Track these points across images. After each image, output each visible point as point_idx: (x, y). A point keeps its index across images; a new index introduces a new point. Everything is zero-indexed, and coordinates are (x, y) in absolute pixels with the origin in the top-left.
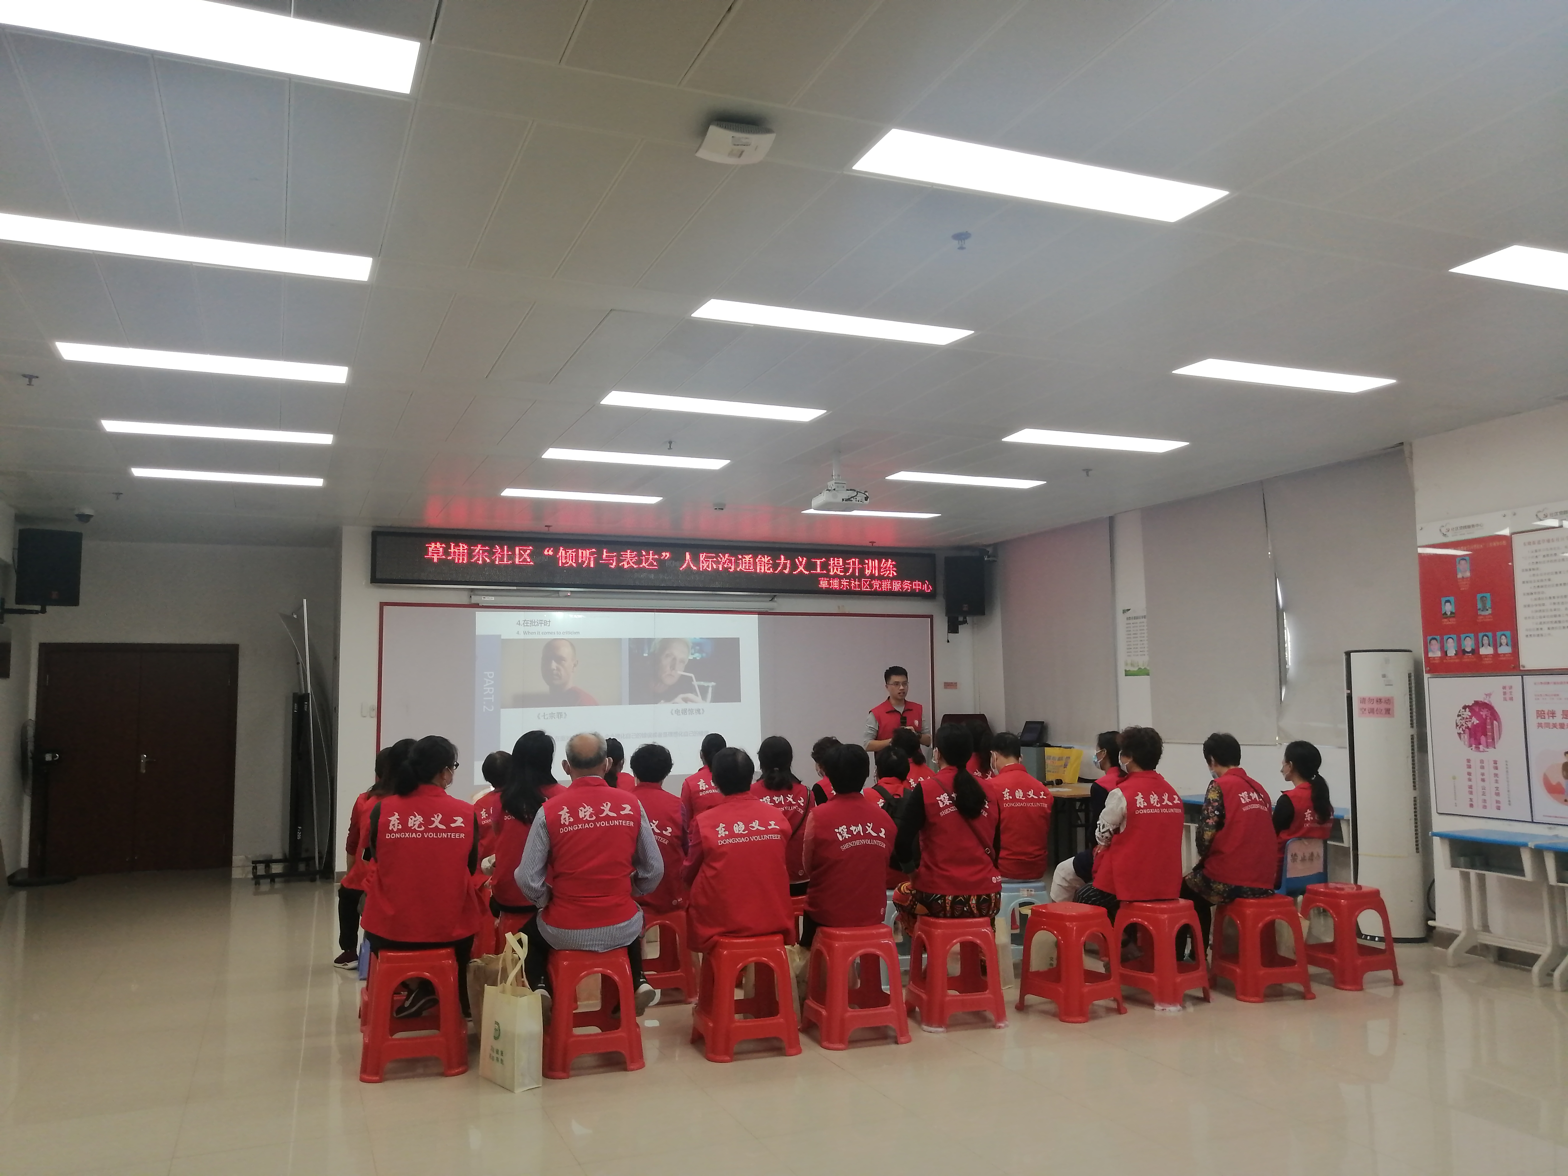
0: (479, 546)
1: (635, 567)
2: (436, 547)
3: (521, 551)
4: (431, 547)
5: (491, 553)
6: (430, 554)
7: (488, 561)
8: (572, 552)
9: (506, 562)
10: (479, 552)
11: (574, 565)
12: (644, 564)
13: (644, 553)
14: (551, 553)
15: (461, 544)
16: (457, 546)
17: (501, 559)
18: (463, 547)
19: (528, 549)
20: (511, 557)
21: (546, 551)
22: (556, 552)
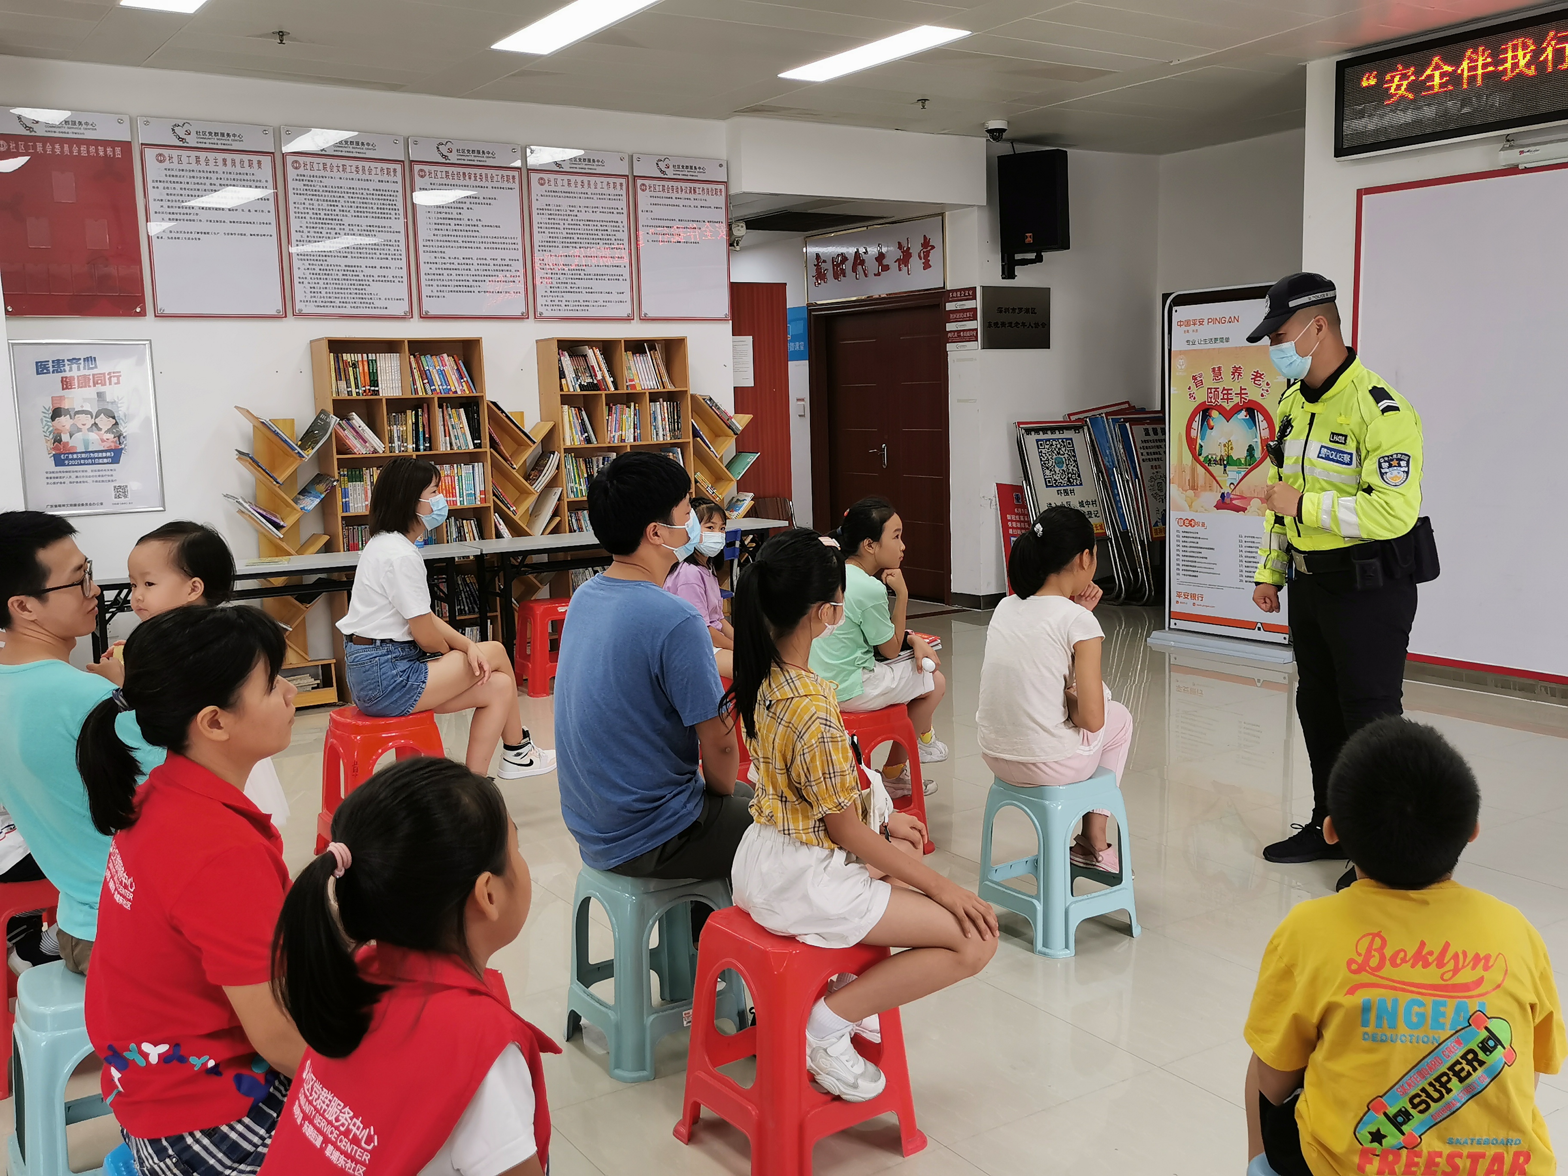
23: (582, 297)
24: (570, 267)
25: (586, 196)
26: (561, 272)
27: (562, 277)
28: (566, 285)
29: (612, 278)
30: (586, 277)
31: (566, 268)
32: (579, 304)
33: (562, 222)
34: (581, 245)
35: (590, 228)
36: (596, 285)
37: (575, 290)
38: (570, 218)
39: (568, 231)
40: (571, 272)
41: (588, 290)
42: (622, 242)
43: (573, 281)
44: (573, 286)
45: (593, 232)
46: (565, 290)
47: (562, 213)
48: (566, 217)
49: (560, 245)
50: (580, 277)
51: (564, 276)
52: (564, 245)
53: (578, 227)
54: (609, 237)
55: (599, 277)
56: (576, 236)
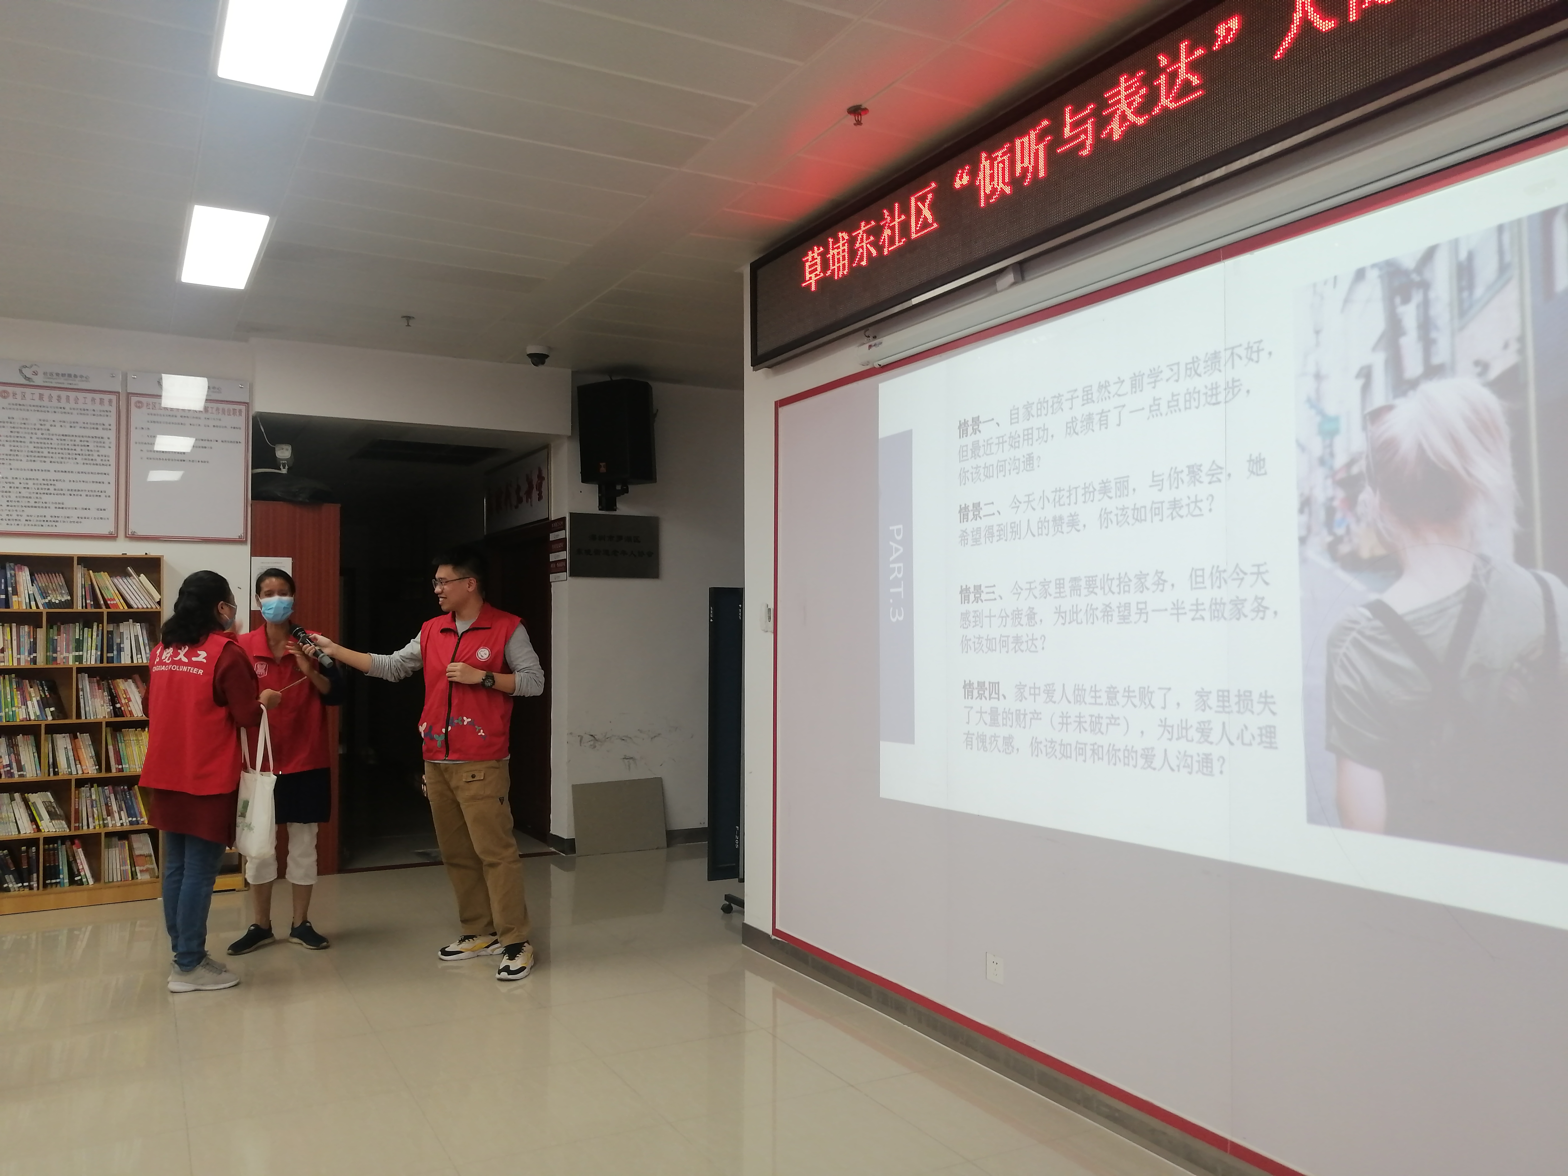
0: (863, 224)
1: (1140, 121)
2: (813, 258)
3: (919, 204)
4: (807, 261)
5: (876, 232)
6: (808, 276)
7: (874, 252)
8: (1004, 154)
9: (897, 244)
10: (862, 239)
11: (1008, 190)
12: (1164, 101)
13: (1163, 61)
14: (966, 179)
15: (840, 235)
16: (837, 241)
17: (892, 241)
18: (843, 239)
19: (928, 192)
20: (905, 227)
21: (958, 178)
22: (974, 174)
23: (48, 513)
24: (36, 482)
25: (63, 410)
26: (23, 486)
27: (23, 491)
28: (29, 500)
29: (91, 493)
30: (56, 492)
31: (30, 482)
32: (45, 519)
33: (28, 436)
34: (52, 460)
35: (66, 442)
36: (69, 501)
37: (41, 505)
38: (39, 432)
39: (36, 445)
40: (36, 487)
41: (58, 506)
42: (107, 458)
43: (38, 496)
44: (37, 500)
45: (70, 447)
46: (27, 504)
47: (30, 427)
48: (33, 431)
49: (24, 459)
50: (49, 492)
51: (26, 490)
52: (29, 458)
53: (49, 441)
54: (90, 453)
55: (73, 493)
56: (46, 451)
